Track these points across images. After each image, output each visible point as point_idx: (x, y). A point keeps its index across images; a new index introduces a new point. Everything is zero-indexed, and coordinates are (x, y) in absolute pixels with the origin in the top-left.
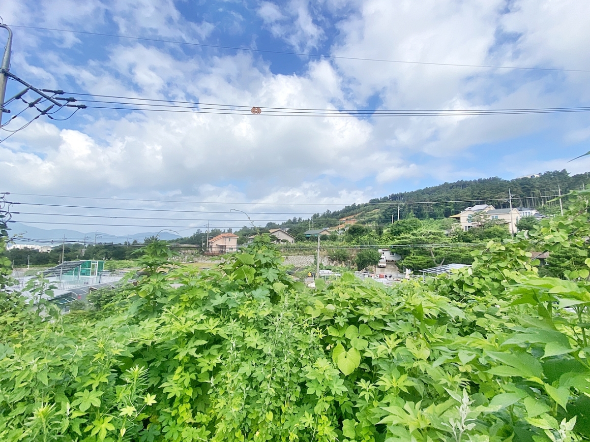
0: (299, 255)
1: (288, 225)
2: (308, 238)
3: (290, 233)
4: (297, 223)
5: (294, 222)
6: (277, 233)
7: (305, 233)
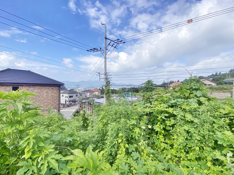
0: (219, 92)
1: (212, 77)
2: (226, 83)
3: (213, 81)
4: (218, 75)
5: (216, 75)
6: (205, 81)
7: (224, 80)
